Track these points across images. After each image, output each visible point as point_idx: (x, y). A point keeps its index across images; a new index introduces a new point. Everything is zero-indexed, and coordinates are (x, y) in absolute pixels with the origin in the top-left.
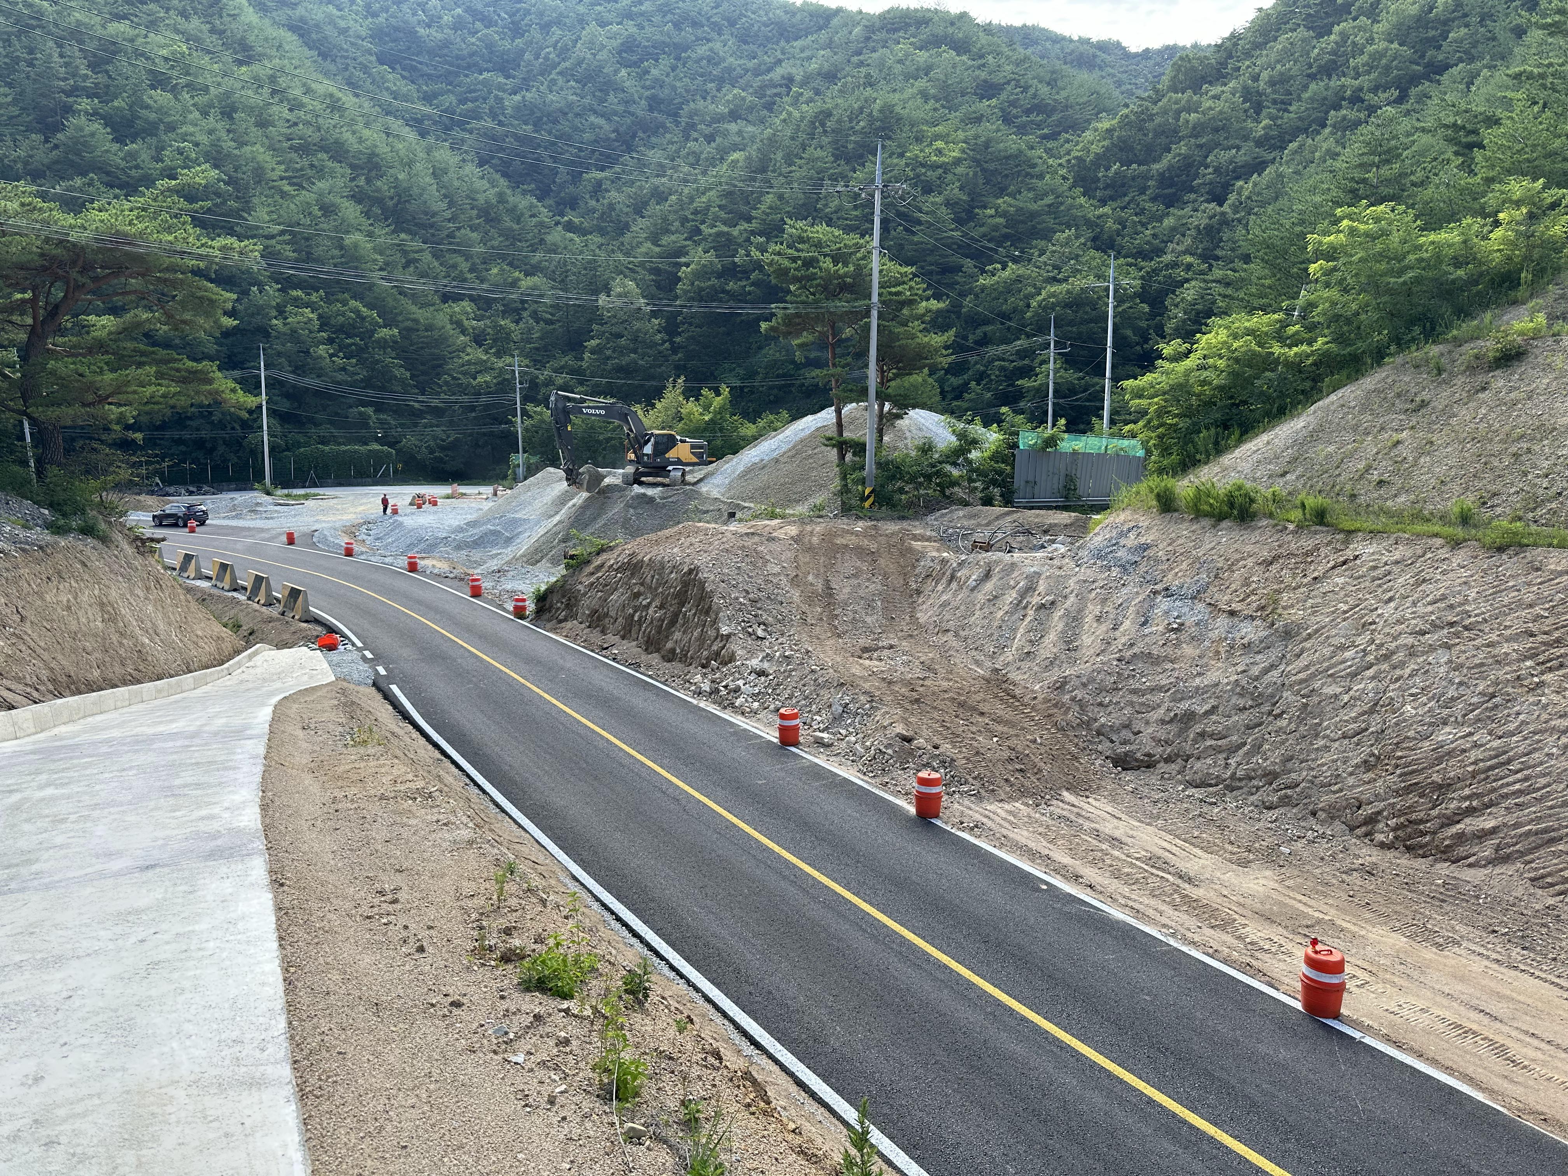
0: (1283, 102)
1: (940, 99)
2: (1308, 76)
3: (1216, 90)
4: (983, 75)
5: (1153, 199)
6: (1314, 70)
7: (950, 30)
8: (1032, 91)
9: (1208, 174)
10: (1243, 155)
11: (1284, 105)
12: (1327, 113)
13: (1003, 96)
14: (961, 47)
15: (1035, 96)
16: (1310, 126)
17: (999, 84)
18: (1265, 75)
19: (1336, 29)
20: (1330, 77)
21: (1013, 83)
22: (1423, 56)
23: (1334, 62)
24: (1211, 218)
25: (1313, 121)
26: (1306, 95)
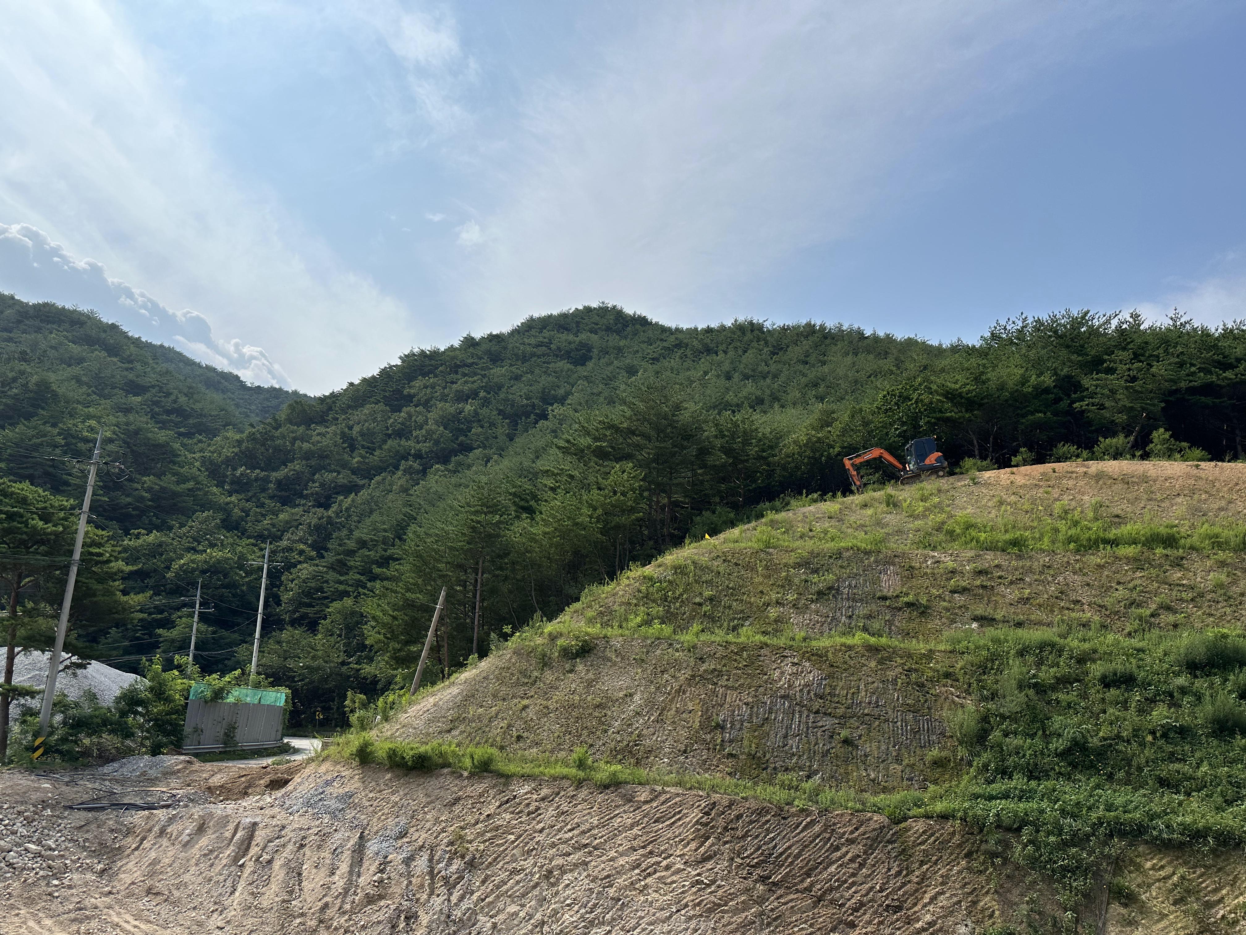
0: (368, 448)
1: (91, 387)
2: (386, 434)
3: (321, 429)
4: (131, 376)
5: (271, 498)
6: (390, 432)
7: (103, 335)
8: (173, 397)
9: (314, 487)
10: (343, 478)
11: (371, 450)
12: (399, 461)
13: (148, 395)
14: (113, 350)
15: (175, 401)
16: (388, 467)
17: (144, 386)
18: (357, 429)
19: (404, 409)
20: (400, 438)
21: (157, 388)
22: (457, 439)
23: (403, 430)
24: (319, 519)
25: (390, 464)
26: (385, 447)
